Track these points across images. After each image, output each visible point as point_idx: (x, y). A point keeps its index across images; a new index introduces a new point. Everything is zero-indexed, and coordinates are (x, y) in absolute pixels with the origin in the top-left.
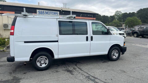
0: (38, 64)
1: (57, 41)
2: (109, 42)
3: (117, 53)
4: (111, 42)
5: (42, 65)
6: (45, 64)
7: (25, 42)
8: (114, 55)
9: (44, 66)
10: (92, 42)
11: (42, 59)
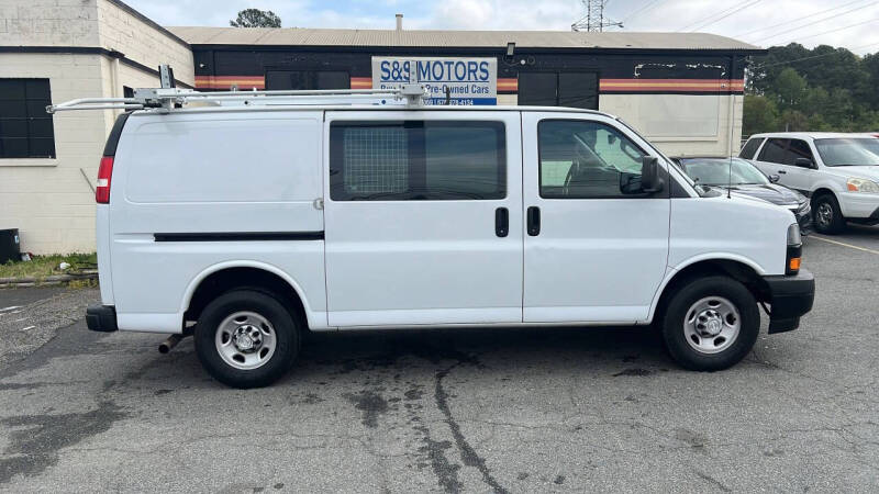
0: (227, 352)
1: (320, 236)
2: (662, 244)
3: (730, 320)
4: (676, 243)
5: (246, 356)
6: (263, 355)
7: (160, 237)
8: (705, 335)
9: (253, 362)
10: (533, 242)
11: (245, 327)
